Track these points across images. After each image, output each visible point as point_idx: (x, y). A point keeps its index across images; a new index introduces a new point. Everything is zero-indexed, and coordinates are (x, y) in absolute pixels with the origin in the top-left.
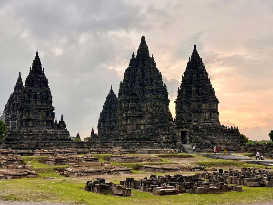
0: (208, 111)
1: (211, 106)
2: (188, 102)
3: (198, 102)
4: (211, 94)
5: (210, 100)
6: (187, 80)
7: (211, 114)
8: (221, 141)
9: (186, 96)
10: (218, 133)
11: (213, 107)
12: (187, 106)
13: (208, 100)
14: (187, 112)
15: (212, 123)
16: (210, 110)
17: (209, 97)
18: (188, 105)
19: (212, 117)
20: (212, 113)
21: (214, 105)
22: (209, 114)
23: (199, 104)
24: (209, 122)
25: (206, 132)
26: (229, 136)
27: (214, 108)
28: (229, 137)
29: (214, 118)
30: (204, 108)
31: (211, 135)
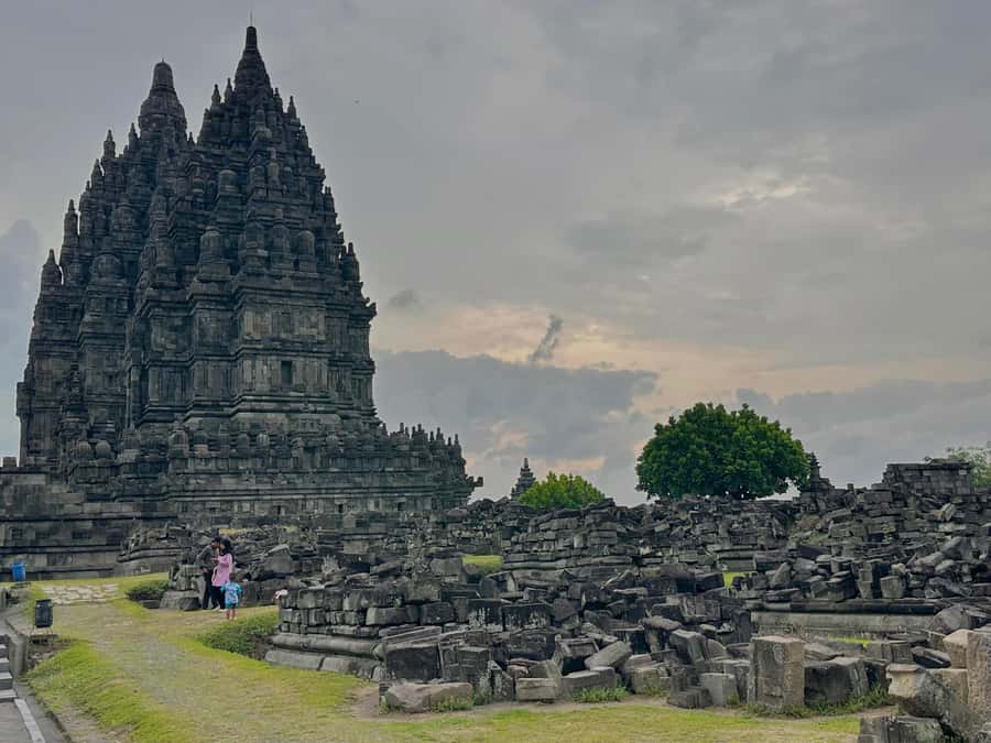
0: (269, 351)
1: (289, 319)
2: (175, 310)
3: (223, 303)
4: (296, 263)
5: (288, 293)
6: (189, 198)
7: (287, 365)
8: (310, 504)
9: (173, 276)
10: (291, 463)
11: (304, 331)
12: (174, 329)
13: (274, 294)
14: (166, 364)
15: (288, 412)
16: (283, 342)
17: (280, 277)
18: (178, 322)
19: (296, 380)
20: (299, 362)
21: (313, 319)
22: (277, 366)
23: (230, 315)
24: (272, 406)
25: (207, 460)
26: (362, 473)
27: (314, 331)
28: (358, 479)
29: (309, 389)
30: (248, 334)
31: (237, 474)
